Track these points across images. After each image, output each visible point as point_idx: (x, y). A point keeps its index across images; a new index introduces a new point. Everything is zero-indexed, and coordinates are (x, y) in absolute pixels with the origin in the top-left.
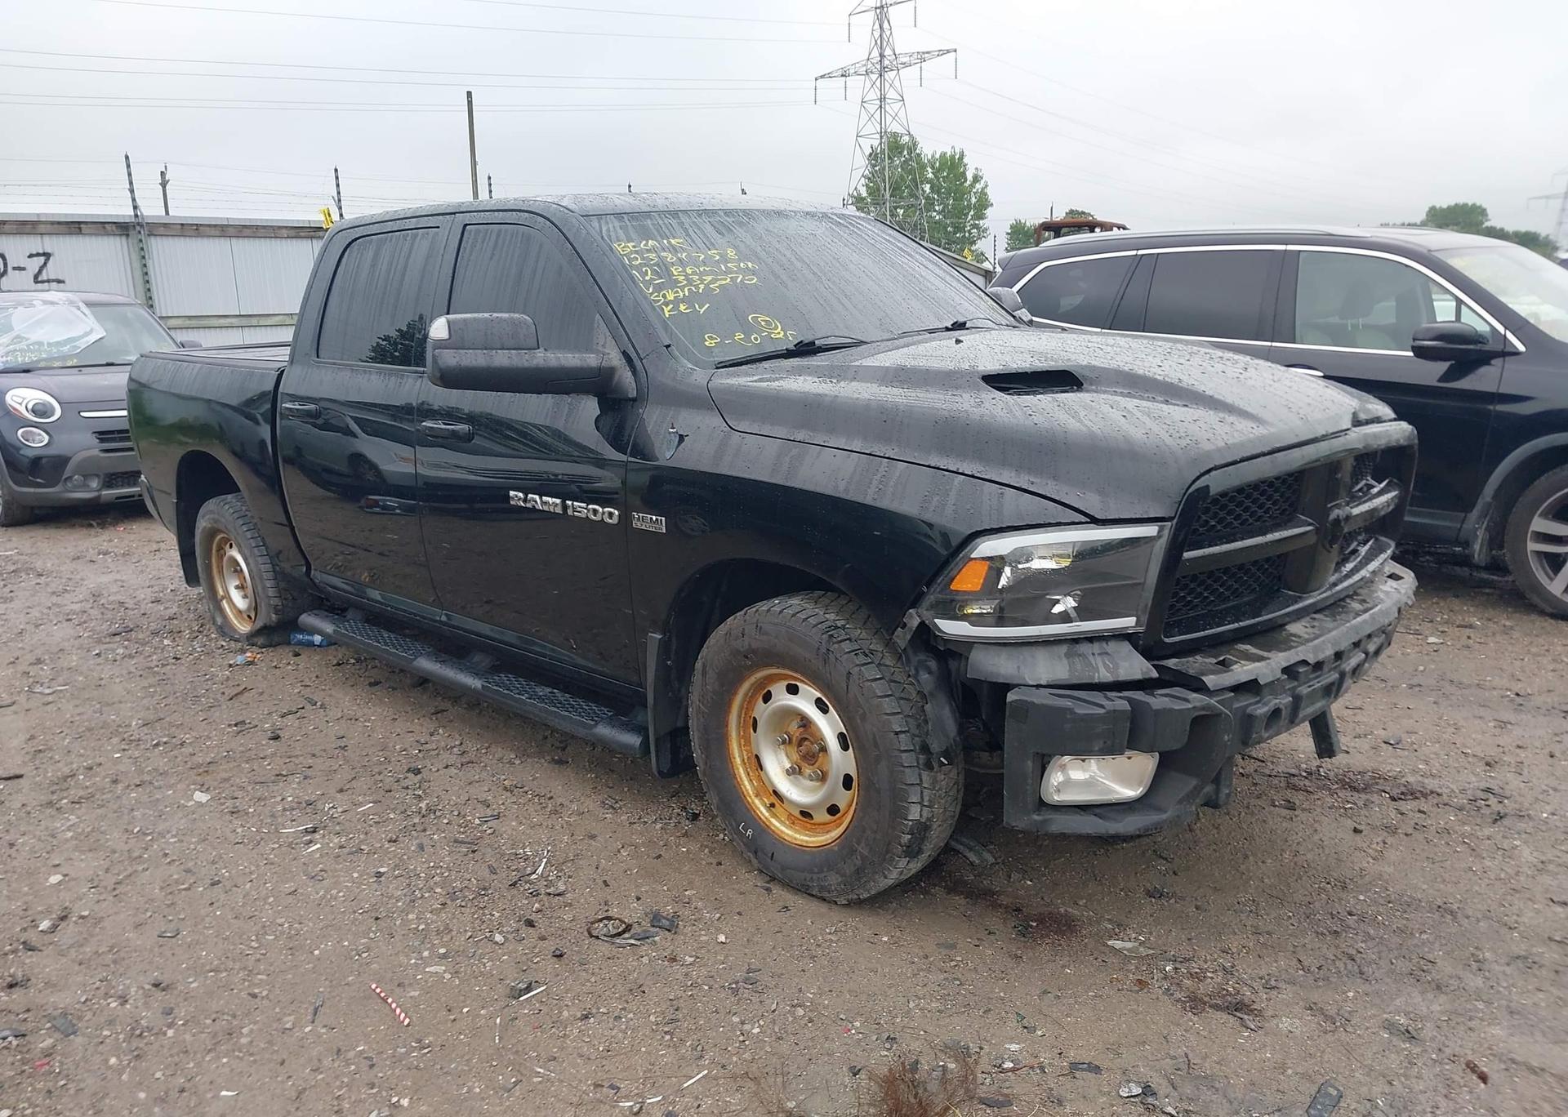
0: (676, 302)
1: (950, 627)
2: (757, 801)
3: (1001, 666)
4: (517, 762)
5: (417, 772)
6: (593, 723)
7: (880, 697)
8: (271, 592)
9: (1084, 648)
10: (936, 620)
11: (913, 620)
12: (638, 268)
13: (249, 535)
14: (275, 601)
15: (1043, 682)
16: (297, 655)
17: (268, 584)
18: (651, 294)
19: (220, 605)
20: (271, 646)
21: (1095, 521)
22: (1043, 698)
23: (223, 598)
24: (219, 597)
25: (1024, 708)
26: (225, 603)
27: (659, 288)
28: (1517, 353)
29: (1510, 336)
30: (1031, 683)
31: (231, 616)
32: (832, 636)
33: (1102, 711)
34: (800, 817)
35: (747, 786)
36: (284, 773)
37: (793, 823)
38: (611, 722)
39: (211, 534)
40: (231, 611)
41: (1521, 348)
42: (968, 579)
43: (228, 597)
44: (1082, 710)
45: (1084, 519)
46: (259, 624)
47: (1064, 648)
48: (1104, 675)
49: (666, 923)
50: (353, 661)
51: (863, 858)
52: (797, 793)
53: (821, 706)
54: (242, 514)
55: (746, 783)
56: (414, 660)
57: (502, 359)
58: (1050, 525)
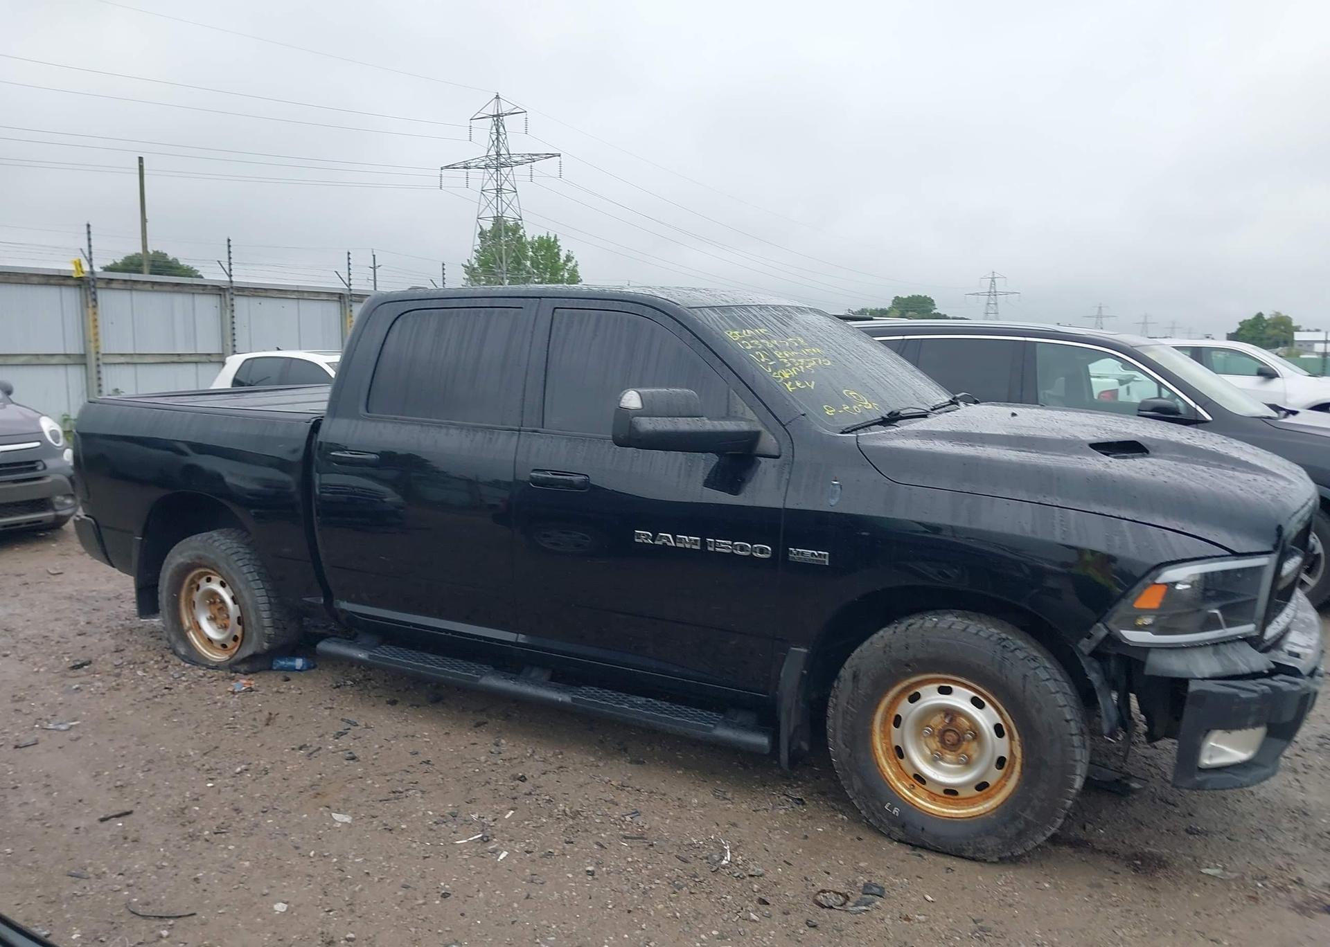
0: (792, 379)
1: (1134, 636)
2: (899, 785)
3: (1176, 665)
4: (601, 764)
5: (523, 779)
6: (712, 726)
7: (1052, 693)
8: (267, 622)
9: (1222, 647)
10: (1123, 632)
11: (1100, 632)
12: (753, 351)
13: (245, 569)
14: (269, 631)
15: (1207, 676)
16: (287, 680)
17: (265, 615)
18: (772, 373)
19: (186, 636)
20: (252, 673)
21: (1235, 555)
22: (1212, 686)
23: (190, 628)
24: (186, 628)
25: (1202, 696)
26: (192, 635)
27: (775, 368)
28: (1207, 422)
29: (1199, 409)
30: (1199, 676)
31: (200, 646)
32: (1004, 647)
33: (1255, 695)
34: (943, 795)
35: (889, 772)
36: (400, 789)
37: (935, 800)
38: (728, 725)
39: (186, 569)
40: (198, 641)
41: (1209, 418)
42: (1149, 599)
43: (198, 628)
44: (1244, 695)
45: (1228, 553)
46: (248, 651)
47: (1211, 649)
48: (1243, 668)
49: (876, 890)
50: (349, 683)
51: (1027, 822)
52: (941, 775)
53: (977, 703)
54: (235, 550)
55: (888, 770)
56: (481, 678)
57: (685, 425)
58: (1209, 557)
